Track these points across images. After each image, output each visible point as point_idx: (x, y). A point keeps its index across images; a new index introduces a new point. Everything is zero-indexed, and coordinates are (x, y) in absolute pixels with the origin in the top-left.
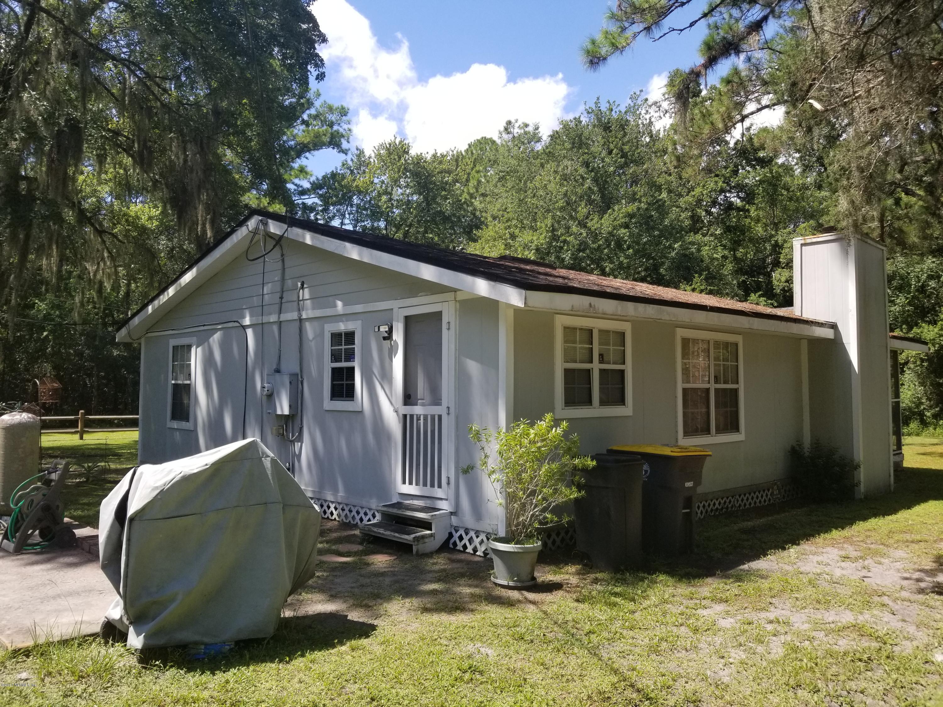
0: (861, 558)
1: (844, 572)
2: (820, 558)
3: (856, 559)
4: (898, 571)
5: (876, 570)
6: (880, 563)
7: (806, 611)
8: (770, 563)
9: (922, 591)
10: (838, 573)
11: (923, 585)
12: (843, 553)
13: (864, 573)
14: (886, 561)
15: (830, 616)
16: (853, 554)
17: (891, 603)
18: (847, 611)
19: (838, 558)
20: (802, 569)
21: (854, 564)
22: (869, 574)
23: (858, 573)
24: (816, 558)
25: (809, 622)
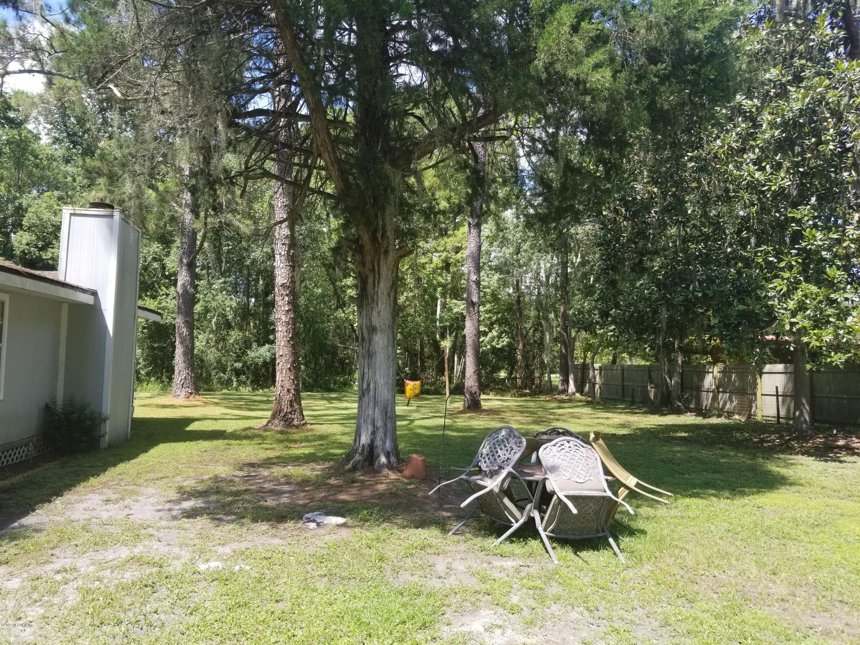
0: (121, 499)
1: (110, 514)
2: (85, 505)
3: (117, 501)
4: (153, 505)
5: (136, 507)
6: (137, 501)
7: (87, 554)
8: (39, 517)
9: (175, 518)
10: (105, 516)
11: (174, 513)
12: (104, 497)
13: (127, 511)
14: (141, 498)
15: (110, 555)
16: (114, 497)
17: (155, 533)
18: (123, 547)
19: (100, 502)
20: (72, 518)
21: (117, 506)
22: (131, 512)
23: (122, 512)
24: (81, 506)
25: (93, 564)
